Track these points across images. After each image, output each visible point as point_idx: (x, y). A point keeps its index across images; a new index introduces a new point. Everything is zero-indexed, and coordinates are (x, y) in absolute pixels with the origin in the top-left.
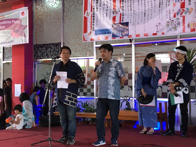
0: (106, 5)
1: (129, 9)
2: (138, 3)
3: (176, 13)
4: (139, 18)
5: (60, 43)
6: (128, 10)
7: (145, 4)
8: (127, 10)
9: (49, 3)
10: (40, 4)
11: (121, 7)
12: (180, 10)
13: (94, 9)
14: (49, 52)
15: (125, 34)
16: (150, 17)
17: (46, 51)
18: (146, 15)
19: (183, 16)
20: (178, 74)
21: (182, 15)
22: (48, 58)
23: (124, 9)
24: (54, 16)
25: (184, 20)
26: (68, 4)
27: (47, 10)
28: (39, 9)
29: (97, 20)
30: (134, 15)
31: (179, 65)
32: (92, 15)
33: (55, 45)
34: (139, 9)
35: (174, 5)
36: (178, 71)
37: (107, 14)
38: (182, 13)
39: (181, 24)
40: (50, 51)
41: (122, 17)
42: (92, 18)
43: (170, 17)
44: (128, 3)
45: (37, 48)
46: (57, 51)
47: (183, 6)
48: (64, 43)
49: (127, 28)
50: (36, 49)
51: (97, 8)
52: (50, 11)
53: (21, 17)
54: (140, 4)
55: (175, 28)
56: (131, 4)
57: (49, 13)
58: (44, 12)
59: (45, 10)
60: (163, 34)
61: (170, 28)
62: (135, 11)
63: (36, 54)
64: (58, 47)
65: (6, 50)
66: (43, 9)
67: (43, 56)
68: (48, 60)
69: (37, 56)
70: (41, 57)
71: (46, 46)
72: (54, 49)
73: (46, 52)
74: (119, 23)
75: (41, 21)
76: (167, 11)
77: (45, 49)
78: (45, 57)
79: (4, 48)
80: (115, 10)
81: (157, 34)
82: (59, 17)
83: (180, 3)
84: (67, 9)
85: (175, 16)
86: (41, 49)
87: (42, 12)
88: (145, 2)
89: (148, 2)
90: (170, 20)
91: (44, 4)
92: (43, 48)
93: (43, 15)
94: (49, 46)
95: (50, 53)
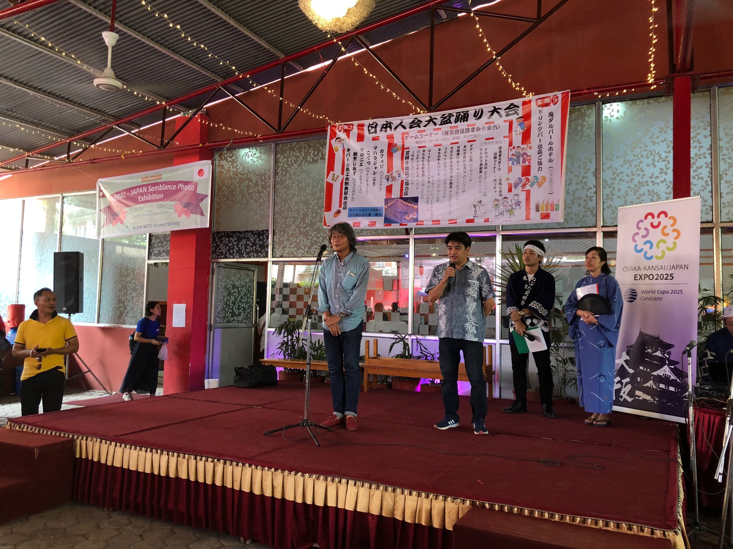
0: (372, 163)
1: (420, 173)
2: (439, 163)
3: (513, 184)
4: (438, 191)
5: (267, 231)
6: (418, 176)
7: (451, 166)
8: (416, 174)
9: (246, 157)
10: (228, 158)
11: (403, 169)
12: (520, 179)
13: (348, 169)
14: (243, 247)
15: (410, 217)
16: (461, 190)
17: (237, 245)
18: (453, 185)
19: (526, 191)
20: (527, 293)
21: (525, 189)
22: (240, 258)
23: (410, 172)
24: (257, 181)
25: (528, 198)
26: (285, 162)
27: (241, 170)
28: (226, 167)
29: (354, 191)
30: (430, 184)
31: (527, 278)
32: (344, 181)
33: (256, 234)
34: (439, 174)
35: (510, 170)
36: (526, 288)
37: (374, 180)
38: (524, 186)
39: (523, 204)
40: (246, 245)
41: (404, 186)
42: (344, 186)
43: (500, 191)
44: (418, 161)
45: (220, 238)
46: (259, 245)
47: (526, 171)
48: (274, 231)
49: (415, 207)
50: (216, 240)
51: (354, 169)
52: (249, 172)
53: (196, 178)
54: (442, 166)
55: (511, 211)
56: (423, 165)
57: (246, 175)
58: (236, 174)
59: (237, 169)
60: (487, 220)
61: (501, 211)
62: (431, 177)
63: (216, 249)
64: (261, 237)
65: (156, 240)
66: (233, 167)
67: (230, 254)
68: (240, 260)
69: (217, 254)
70: (227, 255)
71: (238, 235)
72: (255, 241)
73: (238, 247)
74: (400, 198)
75: (230, 190)
76: (495, 180)
77: (235, 241)
78: (234, 254)
79: (150, 236)
80: (390, 173)
81: (475, 221)
82: (266, 183)
83: (521, 167)
84: (282, 170)
85: (510, 190)
86: (227, 239)
87: (231, 173)
88: (451, 162)
89: (458, 162)
90: (501, 196)
91: (236, 158)
92: (231, 239)
93: (234, 178)
94: (244, 235)
95: (246, 248)
